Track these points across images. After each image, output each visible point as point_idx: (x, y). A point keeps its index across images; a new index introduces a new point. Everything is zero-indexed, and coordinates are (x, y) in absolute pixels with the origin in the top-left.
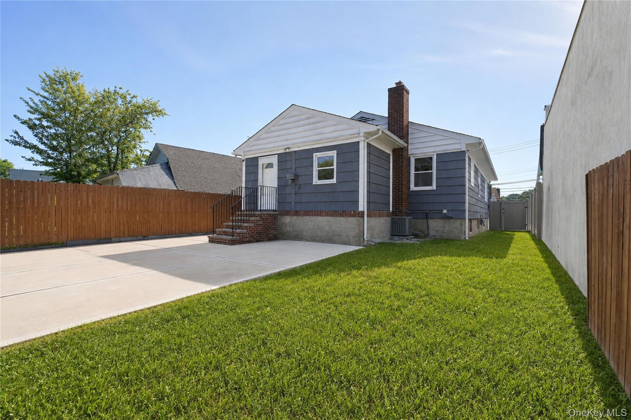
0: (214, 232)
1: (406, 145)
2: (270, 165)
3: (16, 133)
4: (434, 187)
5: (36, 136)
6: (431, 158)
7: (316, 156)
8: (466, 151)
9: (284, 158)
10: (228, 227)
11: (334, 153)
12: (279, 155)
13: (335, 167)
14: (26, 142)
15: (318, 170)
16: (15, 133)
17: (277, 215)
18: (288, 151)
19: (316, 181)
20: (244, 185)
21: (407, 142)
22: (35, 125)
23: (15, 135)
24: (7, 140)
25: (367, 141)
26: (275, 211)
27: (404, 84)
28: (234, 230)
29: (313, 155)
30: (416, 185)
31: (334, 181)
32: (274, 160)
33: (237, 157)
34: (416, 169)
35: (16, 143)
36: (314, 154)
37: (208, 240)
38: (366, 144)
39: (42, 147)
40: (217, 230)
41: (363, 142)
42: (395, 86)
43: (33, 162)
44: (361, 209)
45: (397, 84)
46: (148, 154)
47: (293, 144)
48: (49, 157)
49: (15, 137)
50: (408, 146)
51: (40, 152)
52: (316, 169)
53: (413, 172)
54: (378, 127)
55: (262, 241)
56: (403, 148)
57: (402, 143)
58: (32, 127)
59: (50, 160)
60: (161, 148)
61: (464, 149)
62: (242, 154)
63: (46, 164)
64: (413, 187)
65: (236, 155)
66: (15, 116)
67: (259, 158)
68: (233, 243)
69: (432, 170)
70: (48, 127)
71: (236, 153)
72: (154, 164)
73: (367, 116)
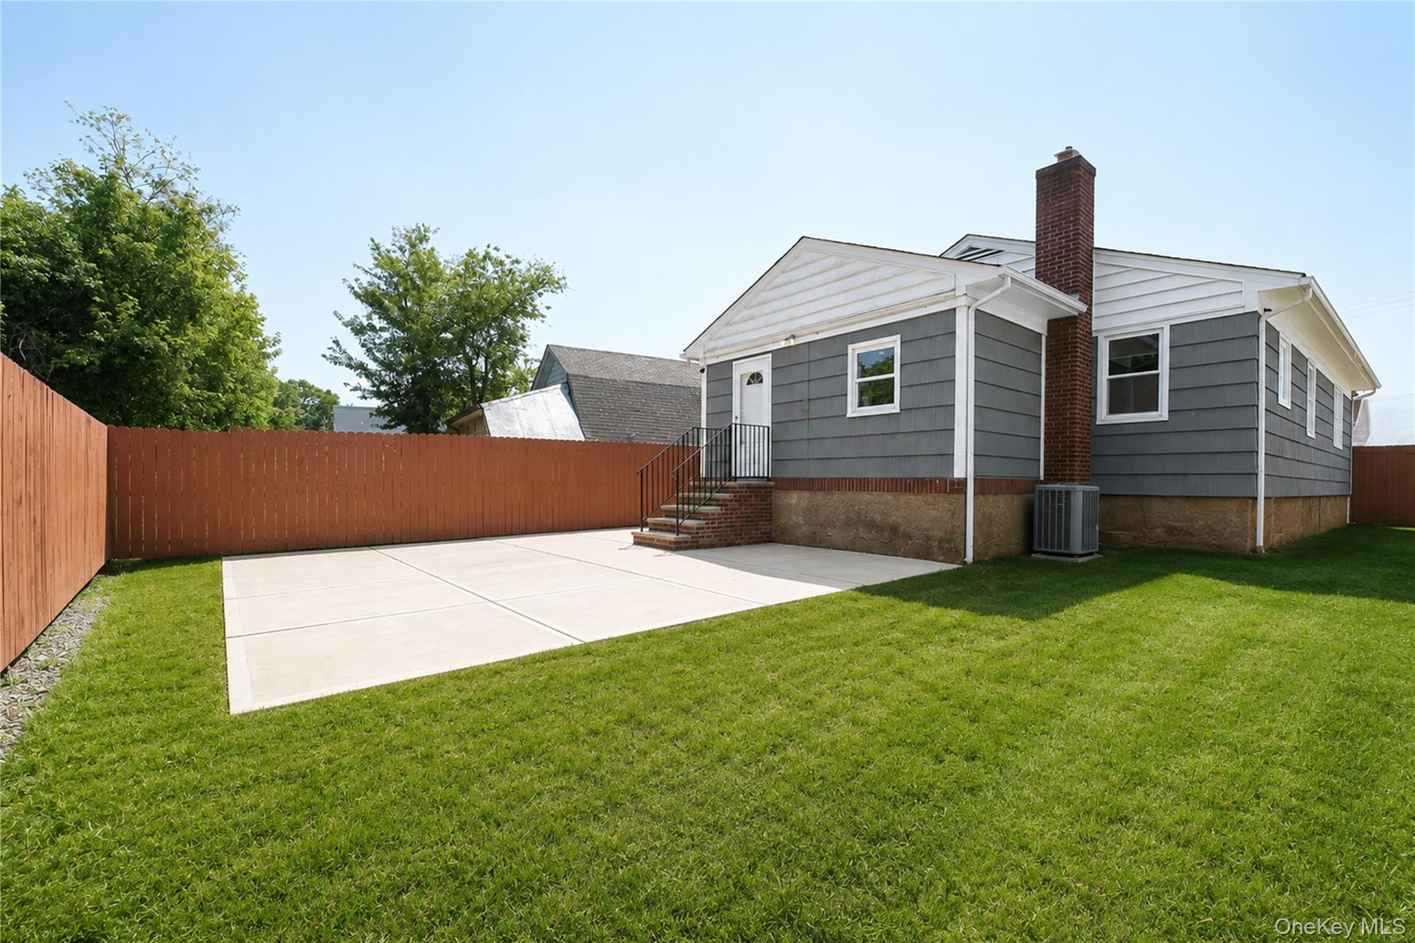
0: (643, 524)
1: (1083, 308)
2: (756, 378)
3: (336, 342)
4: (1163, 413)
5: (363, 345)
6: (1156, 337)
7: (855, 350)
8: (1261, 312)
9: (785, 360)
10: (669, 514)
11: (893, 342)
12: (774, 353)
13: (896, 375)
14: (350, 358)
15: (859, 383)
16: (334, 342)
17: (771, 488)
18: (792, 342)
19: (853, 409)
20: (704, 425)
21: (1089, 302)
22: (363, 327)
23: (334, 346)
24: (324, 356)
25: (974, 307)
26: (768, 479)
27: (1080, 153)
28: (680, 521)
29: (847, 348)
30: (1112, 410)
31: (894, 408)
32: (764, 366)
33: (692, 361)
34: (1114, 368)
35: (336, 361)
36: (850, 347)
37: (632, 541)
38: (972, 314)
39: (373, 366)
40: (649, 520)
41: (966, 309)
42: (1055, 161)
43: (359, 393)
44: (958, 473)
45: (1060, 156)
46: (536, 365)
47: (803, 328)
48: (383, 382)
49: (334, 350)
50: (1090, 309)
51: (369, 374)
52: (853, 382)
53: (1104, 375)
54: (1001, 271)
55: (739, 544)
56: (1075, 317)
57: (1072, 304)
58: (359, 330)
59: (383, 388)
60: (557, 354)
61: (1253, 306)
62: (701, 356)
63: (378, 395)
64: (1103, 415)
65: (689, 359)
66: (335, 313)
67: (734, 363)
68: (676, 547)
69: (1157, 369)
70: (382, 329)
71: (689, 354)
72: (545, 387)
73: (983, 245)
